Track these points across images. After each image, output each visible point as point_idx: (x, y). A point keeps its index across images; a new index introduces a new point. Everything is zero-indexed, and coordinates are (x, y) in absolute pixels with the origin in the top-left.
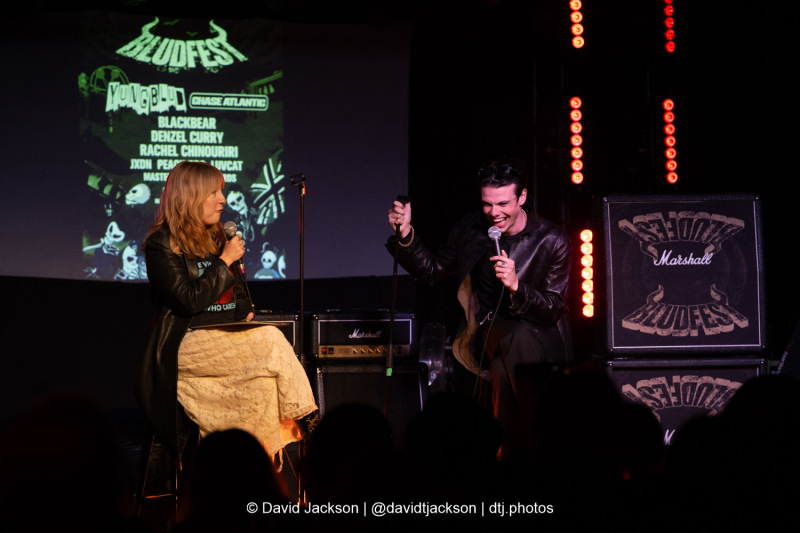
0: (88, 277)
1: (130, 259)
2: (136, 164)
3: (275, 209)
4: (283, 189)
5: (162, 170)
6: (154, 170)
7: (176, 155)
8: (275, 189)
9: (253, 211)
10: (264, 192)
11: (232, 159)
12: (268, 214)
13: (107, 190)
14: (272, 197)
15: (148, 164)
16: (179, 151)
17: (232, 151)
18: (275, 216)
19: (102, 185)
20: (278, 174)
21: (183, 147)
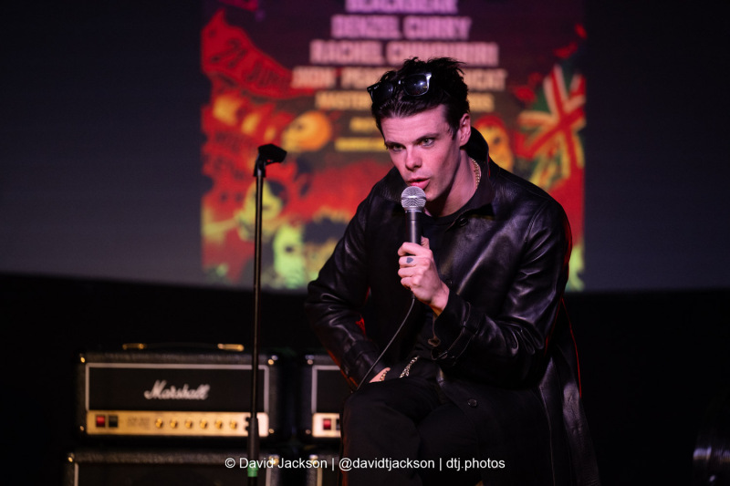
0: (209, 281)
1: (289, 250)
2: (304, 78)
3: (565, 160)
4: (580, 123)
5: (352, 89)
6: (338, 87)
7: (377, 59)
8: (566, 121)
9: (523, 165)
10: (544, 130)
11: (485, 68)
12: (552, 170)
13: (250, 125)
14: (560, 138)
15: (326, 78)
16: (384, 53)
17: (485, 53)
18: (566, 172)
19: (241, 114)
20: (571, 95)
21: (394, 47)
